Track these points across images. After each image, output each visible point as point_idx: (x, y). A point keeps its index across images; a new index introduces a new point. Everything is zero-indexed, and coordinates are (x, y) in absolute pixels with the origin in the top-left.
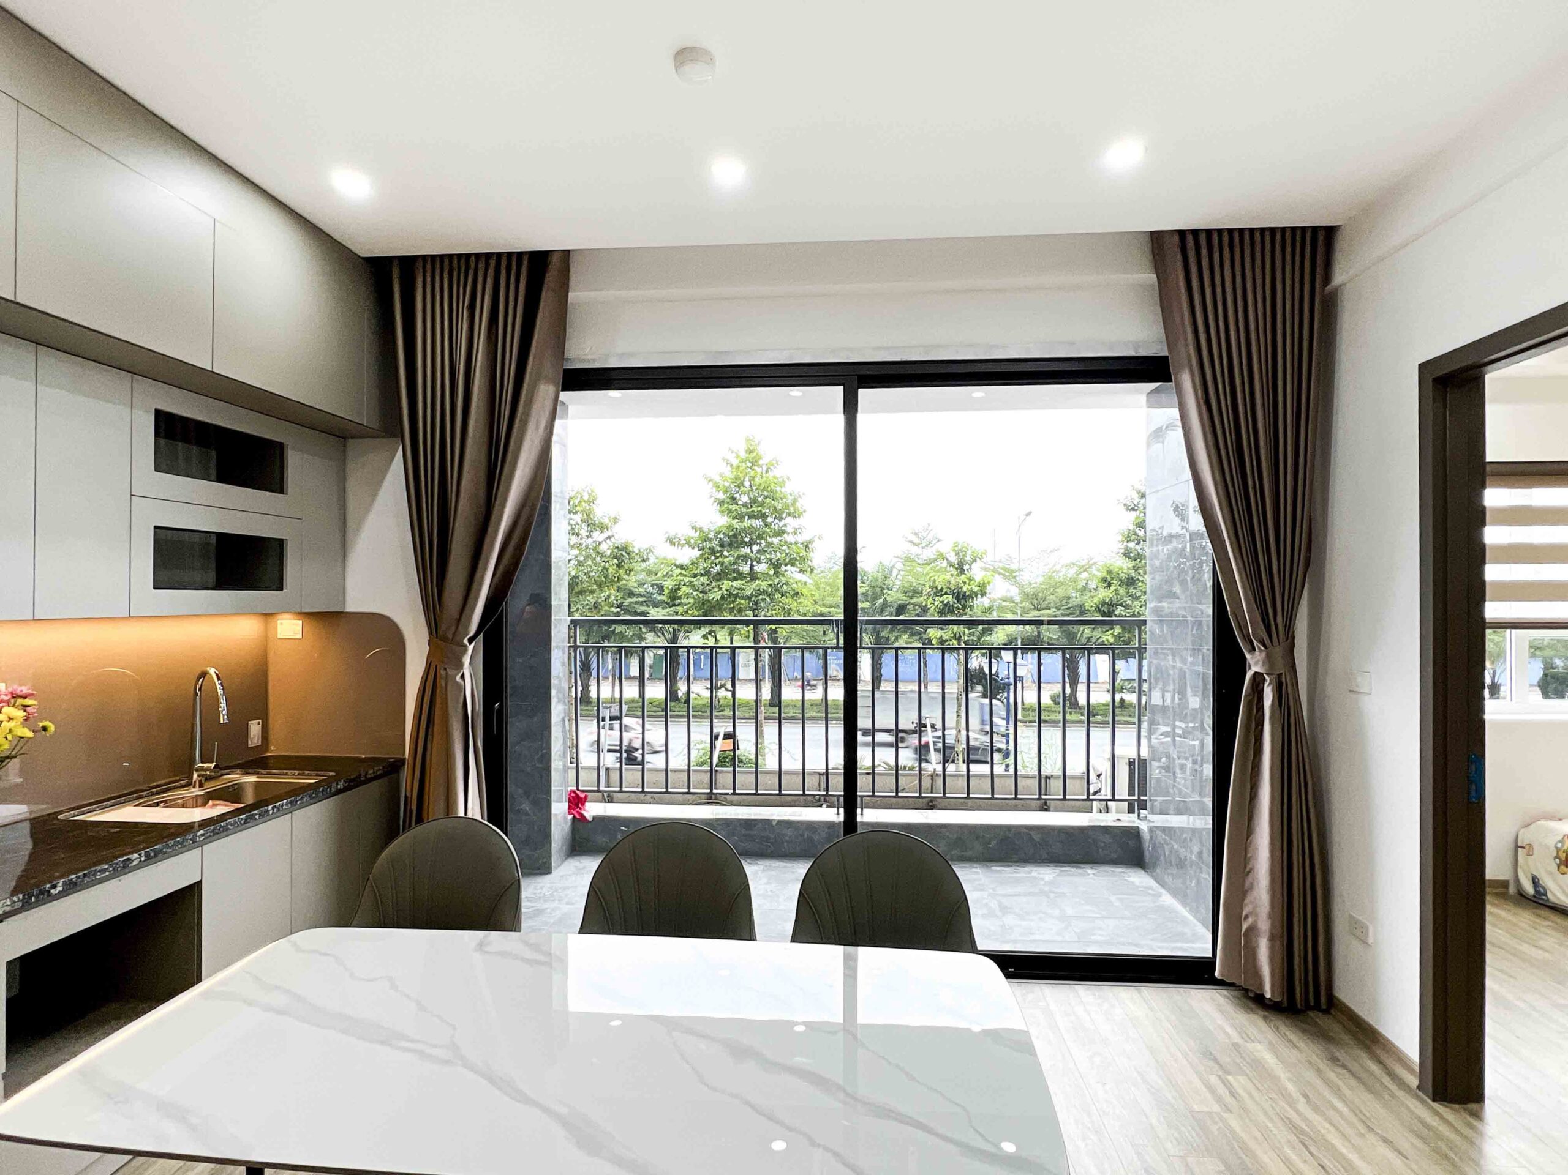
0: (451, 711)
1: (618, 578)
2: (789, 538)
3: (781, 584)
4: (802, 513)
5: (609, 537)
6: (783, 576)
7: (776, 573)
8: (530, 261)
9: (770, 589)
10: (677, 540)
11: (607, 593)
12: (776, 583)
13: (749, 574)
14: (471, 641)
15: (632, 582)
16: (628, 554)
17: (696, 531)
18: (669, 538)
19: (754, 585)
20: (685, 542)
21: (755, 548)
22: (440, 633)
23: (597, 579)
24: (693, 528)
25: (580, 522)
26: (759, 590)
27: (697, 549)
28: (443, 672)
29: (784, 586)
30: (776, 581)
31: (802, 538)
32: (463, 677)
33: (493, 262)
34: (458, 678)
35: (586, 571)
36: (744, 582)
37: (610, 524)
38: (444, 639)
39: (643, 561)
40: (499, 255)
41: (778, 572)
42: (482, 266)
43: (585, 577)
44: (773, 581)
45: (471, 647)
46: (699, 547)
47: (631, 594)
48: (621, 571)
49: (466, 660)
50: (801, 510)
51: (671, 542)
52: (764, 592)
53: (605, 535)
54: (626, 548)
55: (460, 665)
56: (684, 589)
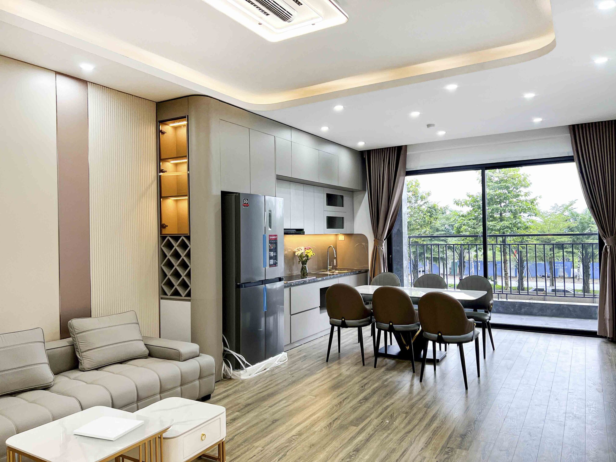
0: (380, 256)
1: (430, 223)
2: (522, 198)
3: (517, 223)
4: (529, 184)
5: (425, 203)
6: (519, 218)
7: (515, 217)
8: (397, 148)
9: (511, 226)
10: (460, 202)
11: (425, 230)
12: (514, 222)
13: (499, 218)
14: (384, 240)
15: (438, 224)
16: (435, 210)
17: (470, 198)
18: (455, 202)
19: (502, 223)
20: (464, 203)
21: (503, 204)
22: (378, 238)
23: (419, 223)
24: (468, 196)
25: (411, 196)
26: (504, 226)
27: (470, 206)
28: (378, 247)
29: (519, 224)
30: (514, 221)
31: (529, 198)
32: (383, 248)
33: (389, 149)
34: (382, 249)
35: (414, 219)
36: (496, 222)
37: (426, 196)
38: (378, 240)
39: (443, 213)
40: (390, 148)
41: (516, 217)
42: (386, 150)
43: (414, 222)
44: (512, 221)
45: (384, 241)
46: (471, 205)
47: (438, 230)
48: (432, 219)
49: (383, 244)
50: (529, 183)
51: (457, 204)
52: (507, 227)
53: (424, 202)
54: (434, 208)
55: (382, 246)
56: (464, 227)
